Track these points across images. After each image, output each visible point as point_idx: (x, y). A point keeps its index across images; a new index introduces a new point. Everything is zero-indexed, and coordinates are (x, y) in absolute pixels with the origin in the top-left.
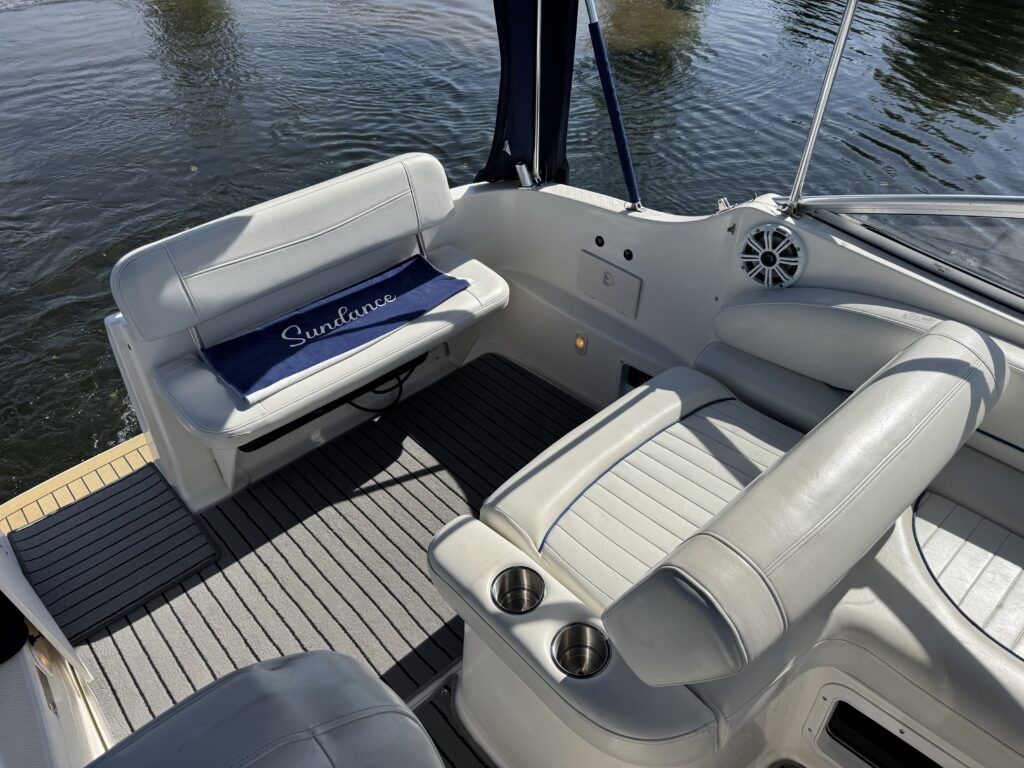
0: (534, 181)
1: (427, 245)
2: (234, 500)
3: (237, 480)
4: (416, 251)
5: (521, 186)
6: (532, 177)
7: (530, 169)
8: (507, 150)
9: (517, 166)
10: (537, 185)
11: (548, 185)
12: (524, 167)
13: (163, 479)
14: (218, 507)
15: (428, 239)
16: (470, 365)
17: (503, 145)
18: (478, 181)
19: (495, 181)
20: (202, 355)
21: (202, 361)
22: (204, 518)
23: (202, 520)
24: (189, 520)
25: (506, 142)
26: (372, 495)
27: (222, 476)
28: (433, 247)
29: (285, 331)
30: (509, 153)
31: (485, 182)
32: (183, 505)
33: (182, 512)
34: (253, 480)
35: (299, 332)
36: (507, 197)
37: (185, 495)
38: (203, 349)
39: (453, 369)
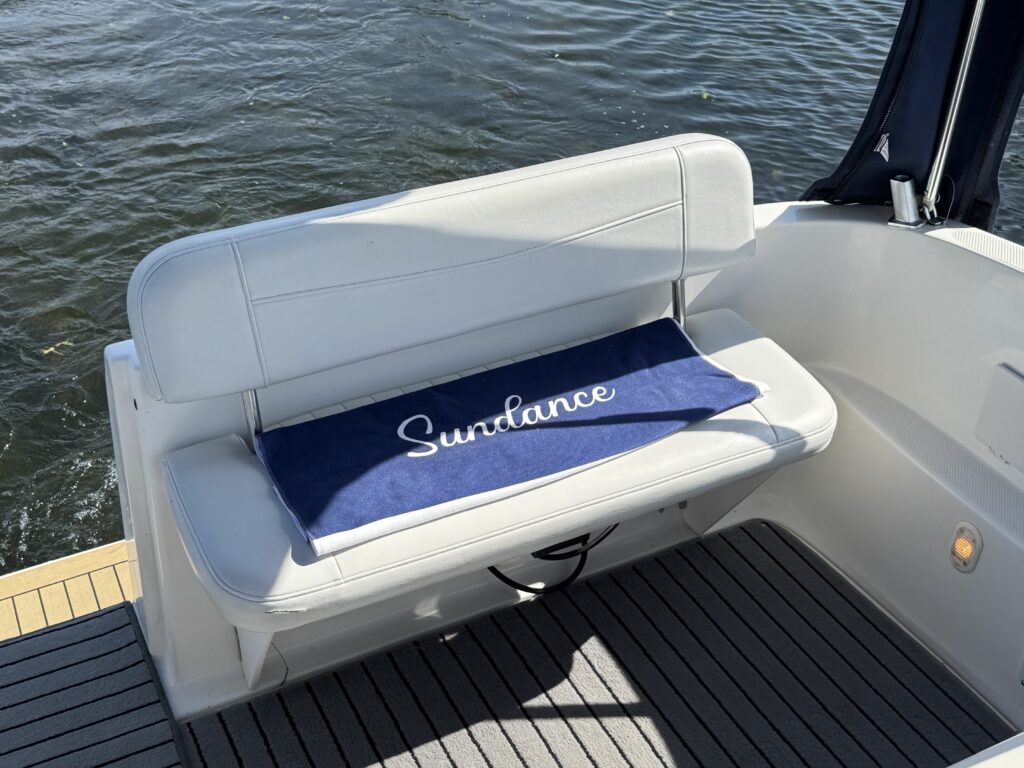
0: (922, 215)
1: (688, 301)
2: (252, 709)
3: (267, 670)
4: (669, 313)
5: (893, 219)
6: (920, 206)
7: (920, 190)
8: (884, 151)
9: (894, 183)
10: (925, 221)
11: (948, 226)
12: (908, 185)
13: (140, 640)
14: (220, 717)
15: (691, 293)
16: (721, 535)
17: (876, 140)
18: (808, 200)
19: (844, 202)
20: (255, 442)
21: (255, 453)
22: (191, 731)
23: (186, 733)
24: (163, 731)
25: (884, 137)
26: (540, 723)
27: (241, 659)
28: (699, 308)
29: (406, 423)
30: (886, 158)
31: (822, 203)
32: (162, 698)
33: (156, 712)
34: (295, 675)
35: (430, 430)
36: (862, 236)
37: (170, 679)
38: (258, 432)
39: (686, 537)
